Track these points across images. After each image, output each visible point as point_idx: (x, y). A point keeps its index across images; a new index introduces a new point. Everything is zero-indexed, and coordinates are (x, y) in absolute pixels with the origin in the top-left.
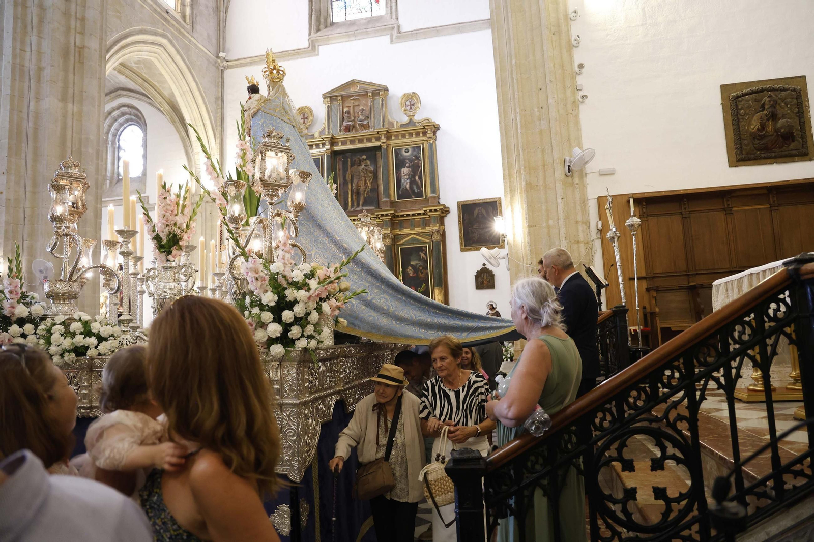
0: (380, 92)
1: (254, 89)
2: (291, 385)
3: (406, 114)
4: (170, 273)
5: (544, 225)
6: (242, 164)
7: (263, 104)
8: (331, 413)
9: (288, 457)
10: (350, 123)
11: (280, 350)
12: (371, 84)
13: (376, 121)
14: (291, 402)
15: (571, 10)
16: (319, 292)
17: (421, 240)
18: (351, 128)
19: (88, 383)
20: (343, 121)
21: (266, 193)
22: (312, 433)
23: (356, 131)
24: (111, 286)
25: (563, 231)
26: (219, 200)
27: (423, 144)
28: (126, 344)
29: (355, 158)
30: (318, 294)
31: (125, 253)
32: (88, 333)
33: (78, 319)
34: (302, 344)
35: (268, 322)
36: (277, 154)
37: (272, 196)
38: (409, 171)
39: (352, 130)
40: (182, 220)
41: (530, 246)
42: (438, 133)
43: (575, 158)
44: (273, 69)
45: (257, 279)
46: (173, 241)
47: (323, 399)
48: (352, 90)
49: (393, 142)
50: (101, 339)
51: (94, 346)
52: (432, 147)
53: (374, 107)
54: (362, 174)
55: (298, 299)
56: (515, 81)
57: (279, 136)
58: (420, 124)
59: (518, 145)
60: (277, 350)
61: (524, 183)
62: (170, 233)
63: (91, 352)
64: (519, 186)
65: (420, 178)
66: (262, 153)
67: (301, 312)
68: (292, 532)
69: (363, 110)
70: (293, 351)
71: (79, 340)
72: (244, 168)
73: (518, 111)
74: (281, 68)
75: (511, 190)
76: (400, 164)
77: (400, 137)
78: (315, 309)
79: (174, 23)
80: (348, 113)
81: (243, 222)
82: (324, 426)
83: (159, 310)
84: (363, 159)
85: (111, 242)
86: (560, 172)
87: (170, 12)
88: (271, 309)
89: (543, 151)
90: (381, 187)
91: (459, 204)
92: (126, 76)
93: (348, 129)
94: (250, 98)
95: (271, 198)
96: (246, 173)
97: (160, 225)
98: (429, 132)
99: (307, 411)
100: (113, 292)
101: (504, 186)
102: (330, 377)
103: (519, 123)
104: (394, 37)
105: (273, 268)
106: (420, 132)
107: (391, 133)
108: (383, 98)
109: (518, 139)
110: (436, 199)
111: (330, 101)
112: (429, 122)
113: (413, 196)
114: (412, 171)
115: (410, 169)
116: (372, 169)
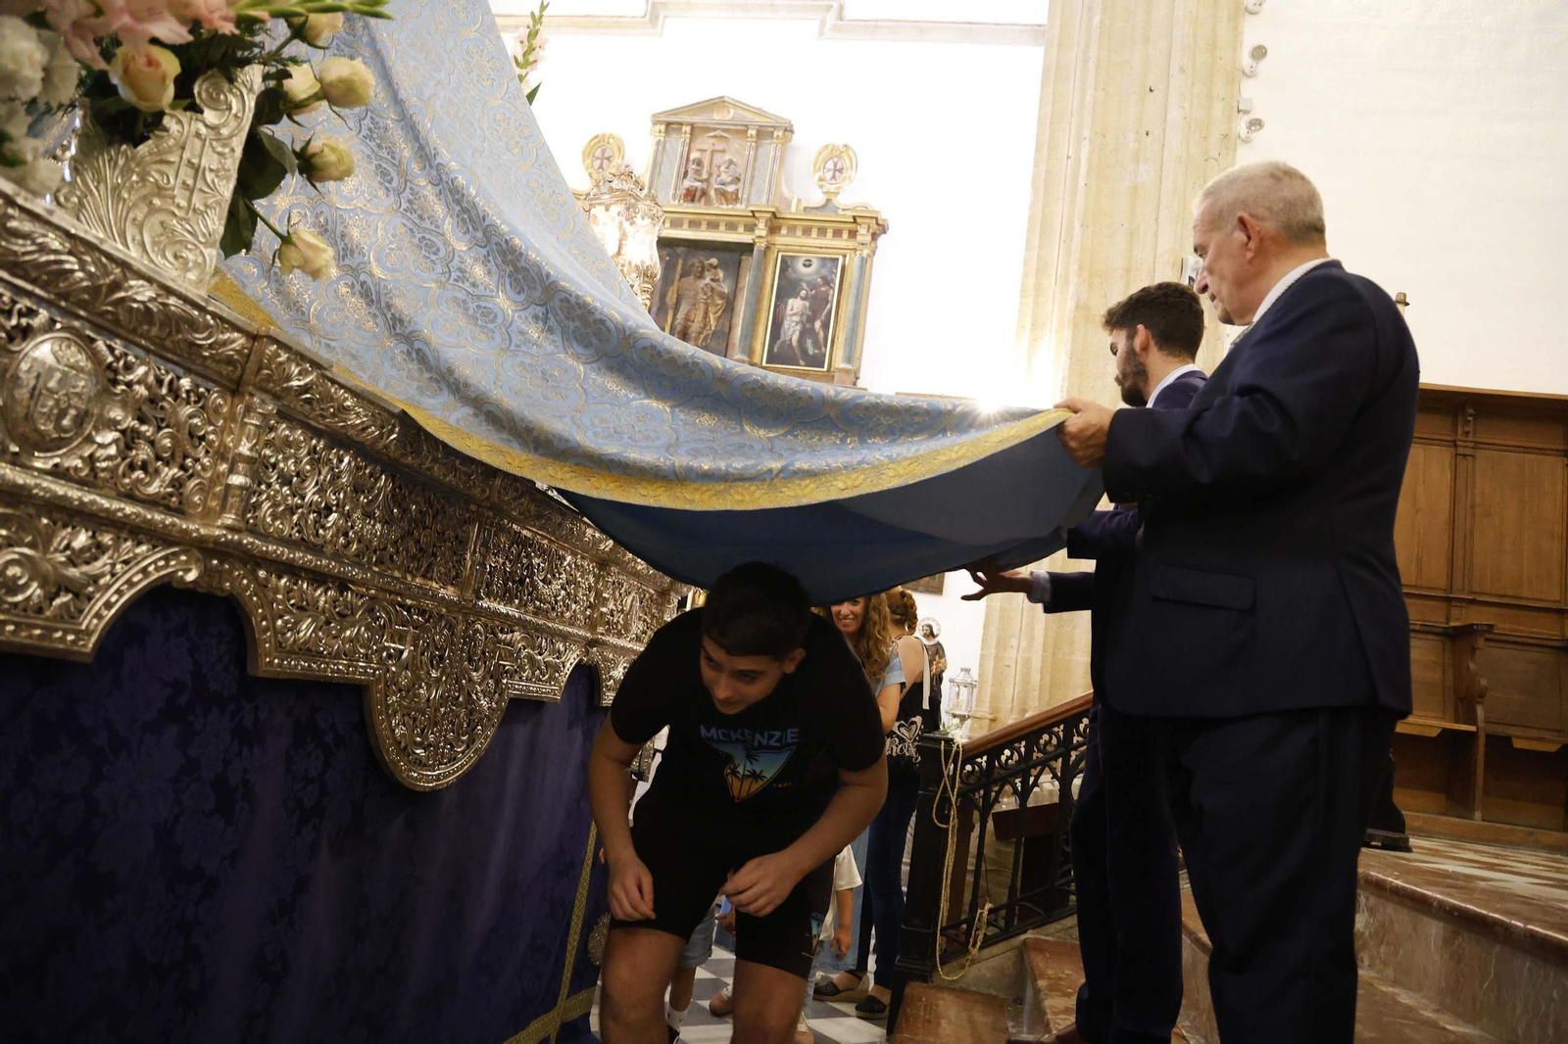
0: (771, 132)
3: (821, 187)
10: (698, 184)
12: (759, 112)
13: (754, 189)
18: (698, 194)
20: (685, 176)
23: (708, 203)
27: (844, 256)
29: (695, 261)
38: (805, 306)
39: (699, 200)
42: (882, 240)
48: (717, 116)
49: (782, 239)
52: (865, 265)
53: (755, 160)
54: (701, 296)
56: (1091, 65)
58: (849, 213)
59: (1071, 213)
61: (1070, 304)
64: (1056, 312)
65: (825, 326)
69: (731, 162)
73: (1087, 134)
76: (788, 287)
77: (799, 233)
80: (699, 163)
84: (711, 265)
89: (1132, 235)
90: (738, 332)
93: (691, 196)
98: (862, 230)
101: (1022, 312)
103: (1084, 162)
104: (828, 26)
106: (845, 229)
107: (781, 221)
108: (780, 146)
109: (1073, 202)
110: (852, 376)
111: (667, 131)
112: (869, 211)
113: (802, 362)
114: (811, 308)
115: (807, 304)
116: (726, 291)
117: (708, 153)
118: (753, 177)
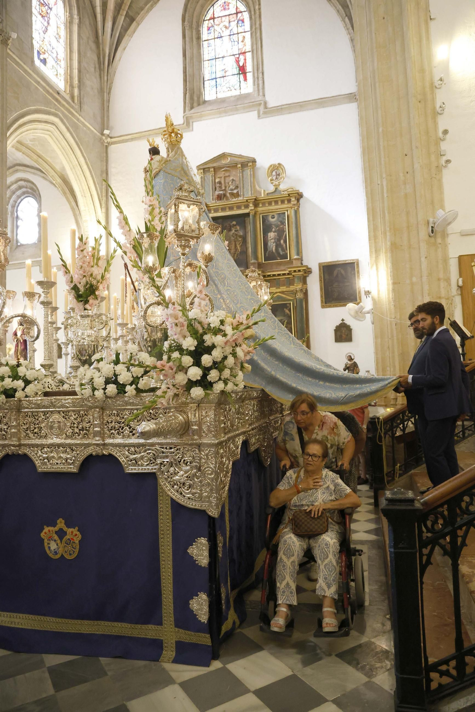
0: (248, 163)
1: (154, 151)
2: (209, 426)
3: (272, 183)
4: (87, 321)
5: (408, 281)
6: (151, 219)
7: (164, 165)
8: (239, 452)
9: (206, 494)
10: (221, 192)
11: (200, 393)
12: (240, 156)
13: (245, 190)
14: (209, 442)
15: (436, 78)
16: (237, 337)
17: (286, 298)
18: (222, 196)
19: (16, 422)
20: (215, 190)
21: (179, 244)
22: (226, 471)
23: (227, 199)
24: (30, 335)
25: (426, 288)
26: (130, 253)
27: (287, 211)
28: (48, 387)
29: (227, 224)
30: (236, 339)
31: (45, 303)
32: (15, 377)
33: (5, 363)
34: (219, 387)
35: (188, 366)
36: (189, 207)
37: (184, 247)
38: (275, 235)
39: (223, 199)
40: (97, 271)
41: (394, 301)
42: (301, 201)
43: (439, 220)
44: (171, 133)
45: (176, 325)
46: (90, 291)
47: (233, 438)
48: (223, 162)
49: (260, 209)
50: (27, 382)
51: (21, 389)
52: (297, 212)
53: (243, 177)
54: (232, 238)
55: (216, 344)
56: (382, 148)
57: (190, 190)
58: (286, 192)
59: (383, 207)
60: (197, 392)
61: (389, 243)
62: (87, 283)
63: (19, 394)
64: (384, 246)
65: (285, 242)
66: (175, 205)
67: (219, 356)
68: (210, 564)
69: (233, 180)
70: (211, 394)
71: (8, 383)
72: (152, 223)
73: (384, 176)
74: (179, 132)
75: (375, 250)
76: (267, 228)
77: (267, 205)
78: (231, 353)
79: (64, 103)
80: (220, 183)
81: (156, 273)
82: (233, 464)
83: (78, 356)
84: (234, 225)
85: (30, 293)
86: (424, 232)
87: (61, 93)
88: (190, 353)
89: (408, 213)
90: (250, 250)
91: (320, 264)
92: (23, 153)
93: (219, 197)
94: (152, 159)
95: (184, 249)
96: (154, 227)
97: (76, 276)
98: (293, 199)
99: (222, 451)
100: (33, 339)
101: (370, 246)
102: (238, 418)
103: (385, 188)
104: (261, 113)
105: (191, 314)
106: (285, 199)
107: (259, 201)
108: (252, 169)
109: (383, 202)
110: (300, 261)
111: (204, 172)
112: (293, 191)
113: (279, 258)
114: (278, 235)
115: (276, 234)
116: (242, 234)
117: (223, 178)
118: (243, 185)
